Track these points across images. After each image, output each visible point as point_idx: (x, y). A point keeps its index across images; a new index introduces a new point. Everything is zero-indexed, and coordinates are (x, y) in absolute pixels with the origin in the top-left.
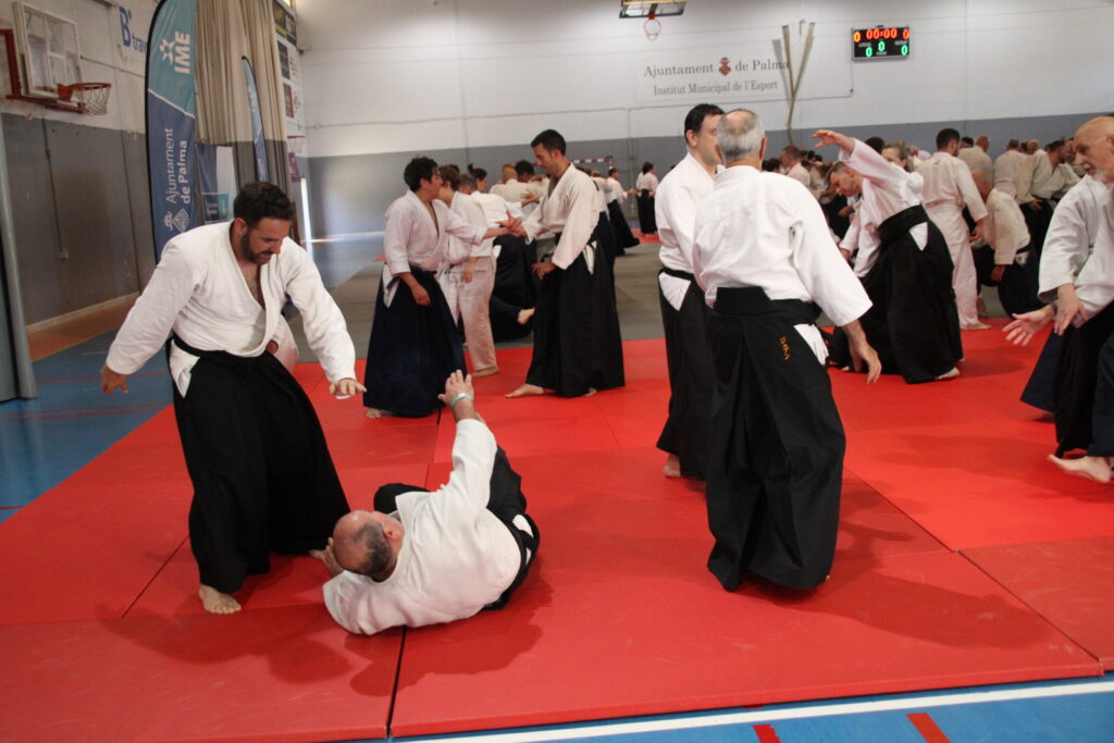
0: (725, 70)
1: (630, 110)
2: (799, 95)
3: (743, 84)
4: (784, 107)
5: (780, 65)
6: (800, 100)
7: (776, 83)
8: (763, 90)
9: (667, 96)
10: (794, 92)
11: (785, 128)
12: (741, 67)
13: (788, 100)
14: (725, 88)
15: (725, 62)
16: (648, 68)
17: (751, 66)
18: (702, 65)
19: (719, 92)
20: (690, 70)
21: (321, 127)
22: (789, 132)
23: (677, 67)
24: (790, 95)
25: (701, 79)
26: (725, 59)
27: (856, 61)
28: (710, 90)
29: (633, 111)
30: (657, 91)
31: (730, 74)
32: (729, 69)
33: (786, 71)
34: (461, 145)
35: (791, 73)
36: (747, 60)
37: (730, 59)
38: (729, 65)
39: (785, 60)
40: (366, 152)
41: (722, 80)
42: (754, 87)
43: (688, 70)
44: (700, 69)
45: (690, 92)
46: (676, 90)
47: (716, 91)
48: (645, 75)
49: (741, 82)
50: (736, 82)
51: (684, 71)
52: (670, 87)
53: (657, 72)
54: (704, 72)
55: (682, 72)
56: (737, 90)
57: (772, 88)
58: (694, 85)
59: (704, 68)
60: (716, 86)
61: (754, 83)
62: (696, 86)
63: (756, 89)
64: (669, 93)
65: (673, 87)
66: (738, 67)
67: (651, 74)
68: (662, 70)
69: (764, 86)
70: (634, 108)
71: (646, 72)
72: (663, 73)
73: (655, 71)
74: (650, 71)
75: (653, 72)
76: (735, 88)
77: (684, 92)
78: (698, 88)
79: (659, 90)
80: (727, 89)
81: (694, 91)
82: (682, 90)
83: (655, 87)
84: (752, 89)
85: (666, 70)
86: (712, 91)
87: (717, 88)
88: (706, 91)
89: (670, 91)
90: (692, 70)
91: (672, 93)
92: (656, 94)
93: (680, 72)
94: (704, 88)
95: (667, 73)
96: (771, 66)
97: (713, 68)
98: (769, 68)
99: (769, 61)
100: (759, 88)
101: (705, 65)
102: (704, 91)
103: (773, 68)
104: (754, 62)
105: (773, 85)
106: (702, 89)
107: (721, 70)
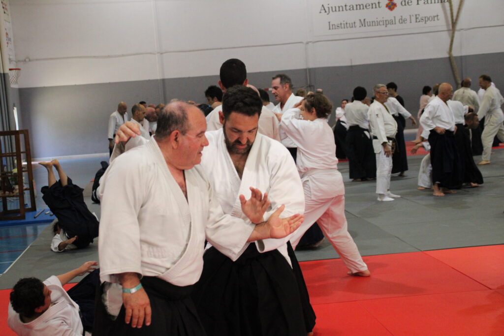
0: (391, 5)
1: (307, 43)
2: (458, 27)
4: (446, 37)
6: (460, 30)
7: (437, 16)
8: (426, 22)
9: (340, 31)
10: (454, 24)
11: (446, 55)
12: (406, 3)
13: (448, 30)
14: (392, 22)
16: (323, 6)
17: (415, 1)
18: (370, 2)
19: (386, 26)
20: (359, 7)
21: (30, 60)
22: (450, 59)
23: (348, 5)
24: (451, 27)
25: (370, 15)
28: (378, 24)
29: (310, 44)
30: (331, 26)
31: (396, 9)
32: (395, 5)
33: (447, 4)
34: (159, 77)
35: (451, 6)
40: (73, 83)
41: (388, 14)
42: (418, 20)
43: (358, 6)
44: (369, 5)
45: (360, 27)
46: (348, 25)
47: (383, 25)
48: (320, 12)
49: (406, 16)
50: (402, 16)
51: (355, 8)
52: (342, 23)
53: (330, 9)
54: (372, 8)
55: (353, 9)
56: (402, 23)
57: (434, 20)
58: (364, 20)
59: (372, 4)
60: (383, 21)
61: (417, 16)
62: (366, 21)
63: (419, 21)
64: (342, 28)
65: (345, 23)
66: (403, 3)
67: (326, 12)
68: (335, 7)
69: (427, 19)
70: (310, 42)
71: (321, 10)
72: (336, 11)
73: (329, 8)
74: (324, 9)
75: (327, 10)
76: (401, 22)
77: (355, 27)
78: (367, 22)
79: (332, 25)
80: (394, 22)
81: (364, 25)
82: (353, 25)
83: (329, 22)
84: (416, 22)
85: (339, 7)
86: (380, 25)
87: (385, 22)
88: (375, 25)
89: (343, 26)
90: (361, 6)
91: (344, 28)
92: (330, 29)
93: (351, 9)
94: (373, 22)
95: (339, 11)
96: (433, 1)
97: (381, 5)
98: (431, 2)
100: (422, 21)
101: (373, 2)
102: (373, 25)
103: (435, 3)
105: (435, 18)
106: (371, 24)
107: (387, 6)
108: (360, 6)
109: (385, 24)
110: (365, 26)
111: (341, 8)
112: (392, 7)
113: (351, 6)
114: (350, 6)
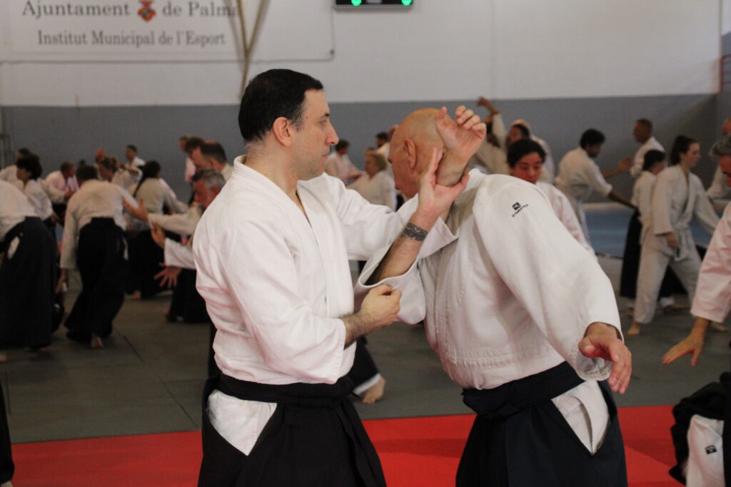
0: (147, 13)
2: (255, 56)
3: (175, 36)
5: (229, 11)
6: (259, 62)
7: (222, 36)
8: (203, 45)
9: (59, 47)
10: (248, 51)
12: (171, 11)
13: (239, 61)
14: (147, 40)
15: (146, 1)
16: (29, 3)
17: (186, 9)
18: (111, 5)
19: (138, 45)
20: (93, 10)
23: (74, 4)
24: (242, 57)
25: (109, 24)
27: (338, 10)
28: (125, 41)
30: (43, 39)
31: (154, 20)
32: (153, 13)
33: (237, 19)
35: (242, 22)
38: (153, 6)
39: (234, 4)
41: (142, 27)
42: (191, 41)
43: (91, 11)
44: (109, 9)
45: (93, 43)
46: (73, 39)
47: (133, 42)
48: (24, 13)
49: (171, 32)
50: (164, 33)
51: (85, 10)
52: (63, 33)
53: (42, 10)
54: (115, 13)
55: (82, 13)
56: (164, 43)
57: (217, 42)
58: (101, 33)
59: (115, 8)
60: (133, 38)
61: (190, 35)
62: (104, 34)
63: (193, 43)
64: (61, 42)
65: (67, 34)
66: (167, 11)
67: (33, 13)
68: (51, 8)
69: (205, 40)
70: (6, 62)
71: (26, 9)
72: (51, 12)
73: (39, 8)
74: (31, 8)
75: (36, 10)
76: (162, 40)
77: (85, 42)
78: (106, 37)
79: (45, 37)
80: (151, 40)
81: (100, 41)
82: (81, 40)
83: (40, 32)
84: (188, 43)
85: (57, 8)
86: (129, 43)
87: (135, 39)
88: (119, 42)
89: (63, 39)
90: (96, 11)
91: (66, 43)
92: (40, 42)
93: (79, 12)
94: (115, 37)
95: (57, 13)
96: (216, 12)
97: (129, 10)
98: (213, 14)
99: (212, 4)
100: (198, 42)
101: (116, 4)
102: (115, 43)
103: (219, 14)
104: (191, 4)
105: (218, 39)
106: (112, 39)
107: (140, 13)
108: (94, 9)
109: (136, 41)
110: (102, 42)
111: (60, 10)
112: (148, 15)
113: (79, 9)
114: (77, 7)
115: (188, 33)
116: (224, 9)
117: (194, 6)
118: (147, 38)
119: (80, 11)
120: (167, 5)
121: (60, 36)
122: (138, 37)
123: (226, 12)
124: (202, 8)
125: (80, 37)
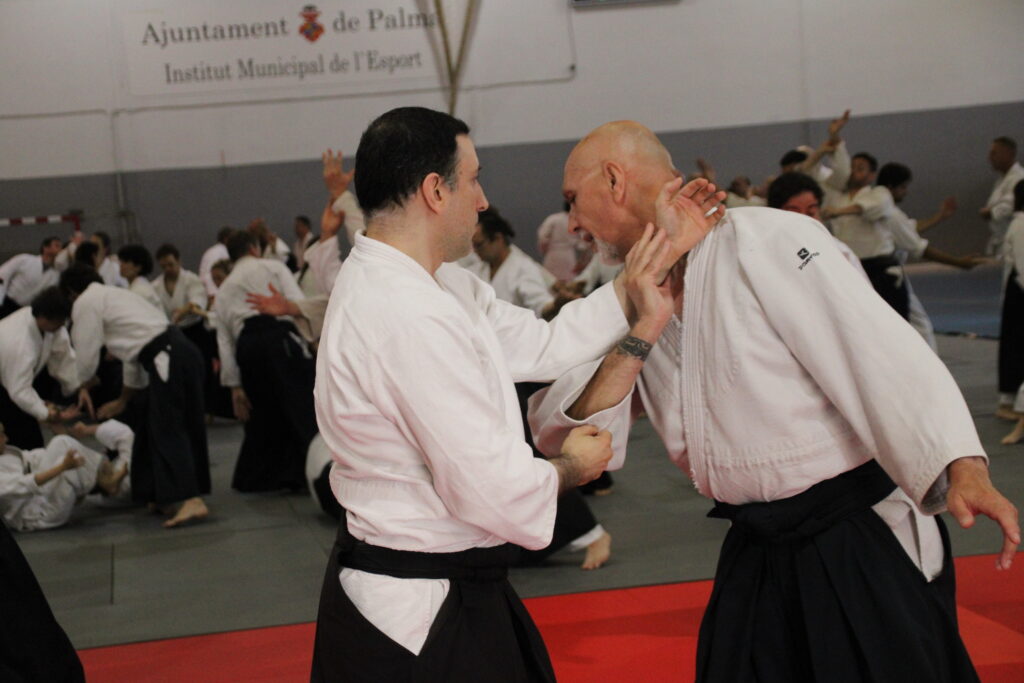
0: (311, 30)
1: (116, 113)
2: (467, 79)
3: (352, 65)
5: (425, 20)
6: (470, 89)
7: (417, 56)
8: (392, 70)
9: (194, 85)
10: (453, 74)
12: (345, 24)
13: (443, 89)
14: (314, 68)
15: (310, 14)
16: (150, 27)
17: (365, 22)
18: (262, 23)
19: (302, 76)
20: (238, 31)
23: (211, 24)
24: (447, 83)
25: (264, 51)
26: (310, 8)
27: (579, 8)
28: (283, 71)
29: (122, 114)
30: (172, 76)
31: (323, 39)
32: (320, 29)
33: (437, 31)
35: (445, 35)
36: (357, 10)
37: (320, 7)
38: (320, 20)
39: (432, 9)
41: (306, 51)
42: (374, 65)
43: (235, 32)
44: (260, 28)
45: (240, 77)
46: (212, 73)
47: (295, 73)
48: (145, 42)
49: (346, 55)
50: (336, 60)
51: (227, 33)
52: (198, 67)
53: (169, 35)
54: (268, 33)
55: (223, 36)
56: (338, 70)
57: (411, 65)
58: (250, 63)
59: (267, 26)
60: (294, 67)
61: (373, 56)
62: (254, 64)
63: (377, 67)
64: (197, 79)
65: (205, 67)
66: (339, 26)
67: (157, 40)
68: (180, 32)
69: (394, 63)
70: (123, 110)
71: (147, 35)
72: (181, 38)
73: (165, 33)
74: (154, 35)
75: (160, 36)
76: (335, 67)
77: (229, 77)
78: (258, 68)
79: (175, 73)
80: (319, 69)
81: (249, 73)
82: (224, 73)
83: (167, 67)
84: (370, 68)
85: (189, 32)
86: (288, 74)
87: (298, 68)
88: (276, 74)
89: (199, 74)
90: (242, 32)
91: (203, 78)
92: (169, 80)
93: (219, 35)
94: (270, 67)
95: (190, 38)
96: (407, 22)
97: (287, 28)
98: (403, 25)
99: (401, 11)
100: (384, 67)
101: (268, 21)
102: (270, 74)
103: (411, 25)
104: (371, 13)
105: (413, 59)
106: (267, 70)
107: (302, 31)
108: (238, 29)
109: (298, 71)
110: (252, 75)
111: (193, 35)
112: (313, 33)
113: (218, 31)
114: (215, 29)
115: (370, 54)
116: (418, 17)
117: (376, 16)
118: (314, 65)
119: (220, 33)
120: (338, 16)
121: (195, 70)
122: (301, 65)
123: (421, 21)
124: (388, 18)
125: (222, 71)
